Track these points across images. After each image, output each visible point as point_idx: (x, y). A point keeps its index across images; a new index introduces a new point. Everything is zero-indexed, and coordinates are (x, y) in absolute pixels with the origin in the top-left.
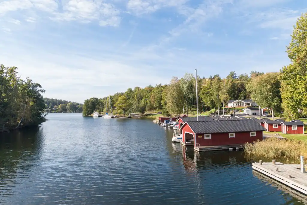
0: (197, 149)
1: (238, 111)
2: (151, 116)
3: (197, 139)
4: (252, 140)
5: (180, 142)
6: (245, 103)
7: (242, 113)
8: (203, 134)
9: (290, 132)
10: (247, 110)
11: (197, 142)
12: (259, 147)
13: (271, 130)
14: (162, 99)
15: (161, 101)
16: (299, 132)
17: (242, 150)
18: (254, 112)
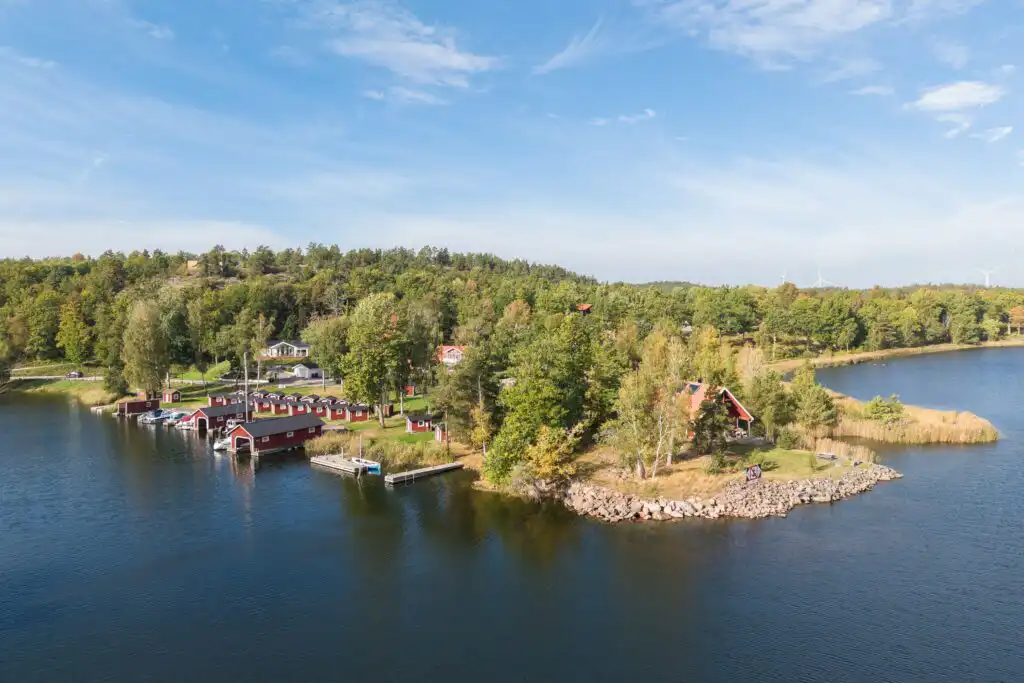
0: (255, 453)
1: (284, 369)
2: (42, 388)
3: (255, 443)
4: (311, 437)
5: (225, 450)
6: (296, 349)
7: (293, 374)
8: (261, 438)
9: (354, 419)
10: (301, 370)
11: (255, 447)
12: (319, 443)
13: (334, 417)
14: (58, 330)
15: (54, 334)
16: (363, 418)
17: (303, 448)
18: (314, 371)
